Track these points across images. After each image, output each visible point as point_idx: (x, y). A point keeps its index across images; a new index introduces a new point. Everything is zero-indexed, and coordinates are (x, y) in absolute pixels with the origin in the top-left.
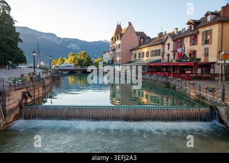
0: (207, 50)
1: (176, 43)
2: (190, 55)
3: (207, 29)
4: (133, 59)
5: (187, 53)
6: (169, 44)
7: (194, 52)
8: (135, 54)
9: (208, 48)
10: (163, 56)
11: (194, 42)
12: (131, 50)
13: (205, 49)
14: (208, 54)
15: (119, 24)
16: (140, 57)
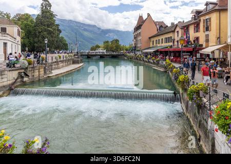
0: (207, 36)
1: (183, 30)
2: (194, 41)
3: (207, 17)
4: (151, 45)
5: (192, 39)
6: (178, 31)
7: (197, 39)
8: (153, 41)
9: (208, 35)
10: (174, 42)
11: (197, 29)
12: (150, 38)
13: (206, 35)
14: (208, 40)
15: (141, 15)
16: (156, 44)
